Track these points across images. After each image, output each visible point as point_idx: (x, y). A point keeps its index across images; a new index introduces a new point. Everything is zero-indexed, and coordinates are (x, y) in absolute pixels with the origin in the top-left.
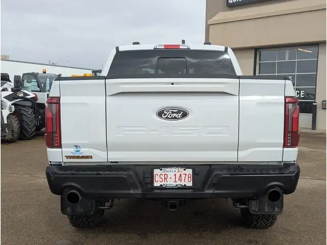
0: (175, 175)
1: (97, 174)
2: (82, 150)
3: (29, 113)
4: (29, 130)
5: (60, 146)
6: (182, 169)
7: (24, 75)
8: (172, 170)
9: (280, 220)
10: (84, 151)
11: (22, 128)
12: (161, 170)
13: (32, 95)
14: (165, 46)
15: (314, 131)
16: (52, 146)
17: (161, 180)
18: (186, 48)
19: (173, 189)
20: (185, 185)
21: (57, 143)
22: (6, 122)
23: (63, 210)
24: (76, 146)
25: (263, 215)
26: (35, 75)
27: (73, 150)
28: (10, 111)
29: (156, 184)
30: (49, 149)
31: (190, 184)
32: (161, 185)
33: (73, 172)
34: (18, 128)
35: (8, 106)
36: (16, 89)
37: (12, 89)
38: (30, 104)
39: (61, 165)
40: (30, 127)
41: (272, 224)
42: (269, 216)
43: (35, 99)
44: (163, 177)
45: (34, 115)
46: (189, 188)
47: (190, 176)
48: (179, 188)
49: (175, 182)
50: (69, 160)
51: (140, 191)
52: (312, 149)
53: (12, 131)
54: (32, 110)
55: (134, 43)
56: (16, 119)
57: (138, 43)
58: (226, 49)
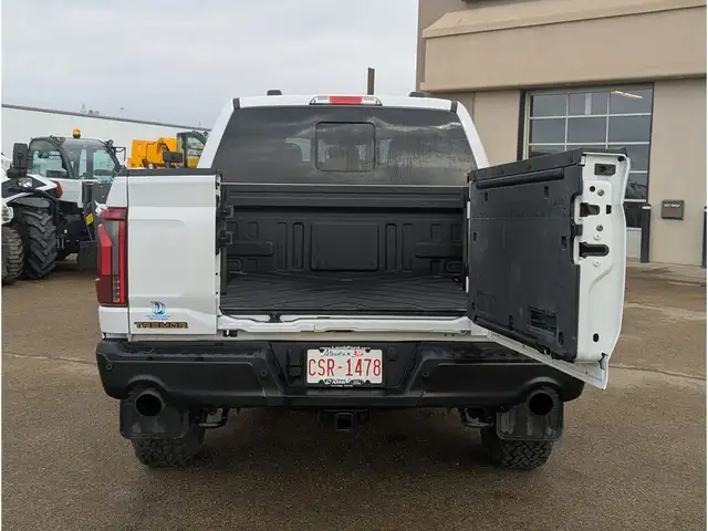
0: (349, 361)
1: (197, 359)
2: (167, 311)
3: (43, 223)
4: (43, 259)
5: (125, 303)
6: (363, 350)
7: (33, 140)
8: (343, 351)
9: (559, 452)
10: (172, 313)
11: (28, 254)
12: (322, 351)
13: (49, 184)
14: (332, 98)
15: (645, 265)
16: (109, 302)
17: (321, 371)
18: (374, 102)
19: (343, 389)
20: (368, 381)
21: (120, 296)
23: (125, 430)
24: (157, 304)
25: (524, 443)
26: (56, 143)
27: (151, 310)
28: (5, 219)
29: (311, 380)
30: (101, 309)
31: (378, 380)
32: (321, 381)
33: (149, 354)
34: (20, 255)
36: (17, 171)
37: (8, 171)
38: (46, 204)
39: (126, 340)
40: (46, 253)
41: (544, 459)
42: (536, 444)
43: (57, 192)
44: (325, 365)
45: (53, 228)
46: (376, 387)
47: (377, 363)
48: (356, 388)
49: (349, 374)
50: (142, 331)
51: (279, 394)
52: (637, 305)
54: (49, 217)
55: (271, 93)
56: (17, 235)
57: (278, 93)
58: (454, 107)
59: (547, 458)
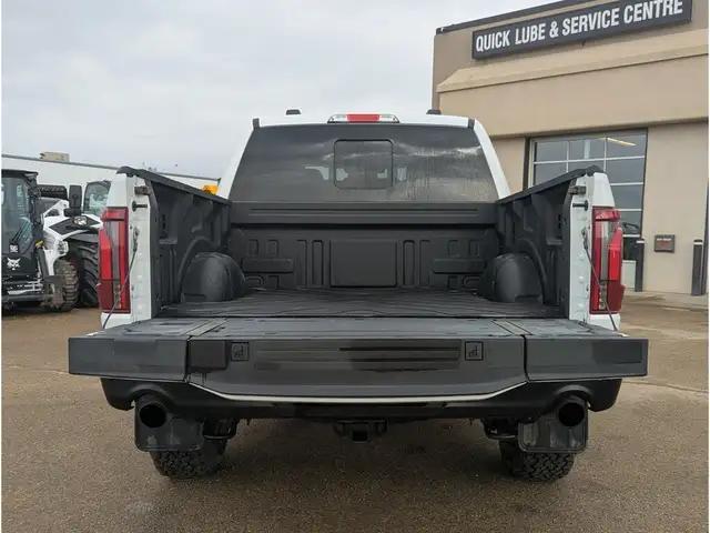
3: (96, 257)
5: (127, 309)
11: (82, 284)
14: (350, 116)
15: (639, 294)
18: (391, 120)
21: (122, 302)
22: (51, 273)
23: (140, 442)
25: (546, 455)
28: (62, 253)
30: (104, 315)
34: (75, 285)
35: (56, 243)
36: (73, 210)
37: (65, 211)
38: (97, 239)
41: (565, 471)
42: (558, 455)
53: (64, 290)
55: (289, 112)
56: (72, 267)
57: (297, 112)
58: (471, 123)
59: (569, 470)
